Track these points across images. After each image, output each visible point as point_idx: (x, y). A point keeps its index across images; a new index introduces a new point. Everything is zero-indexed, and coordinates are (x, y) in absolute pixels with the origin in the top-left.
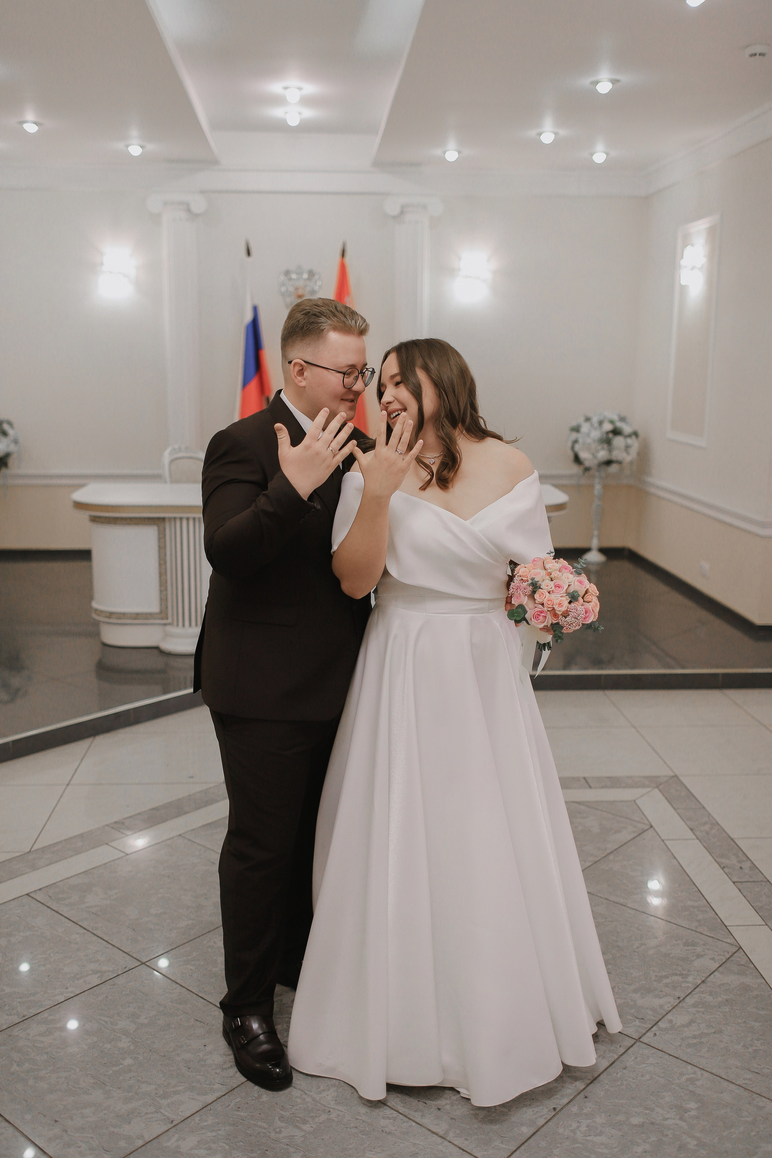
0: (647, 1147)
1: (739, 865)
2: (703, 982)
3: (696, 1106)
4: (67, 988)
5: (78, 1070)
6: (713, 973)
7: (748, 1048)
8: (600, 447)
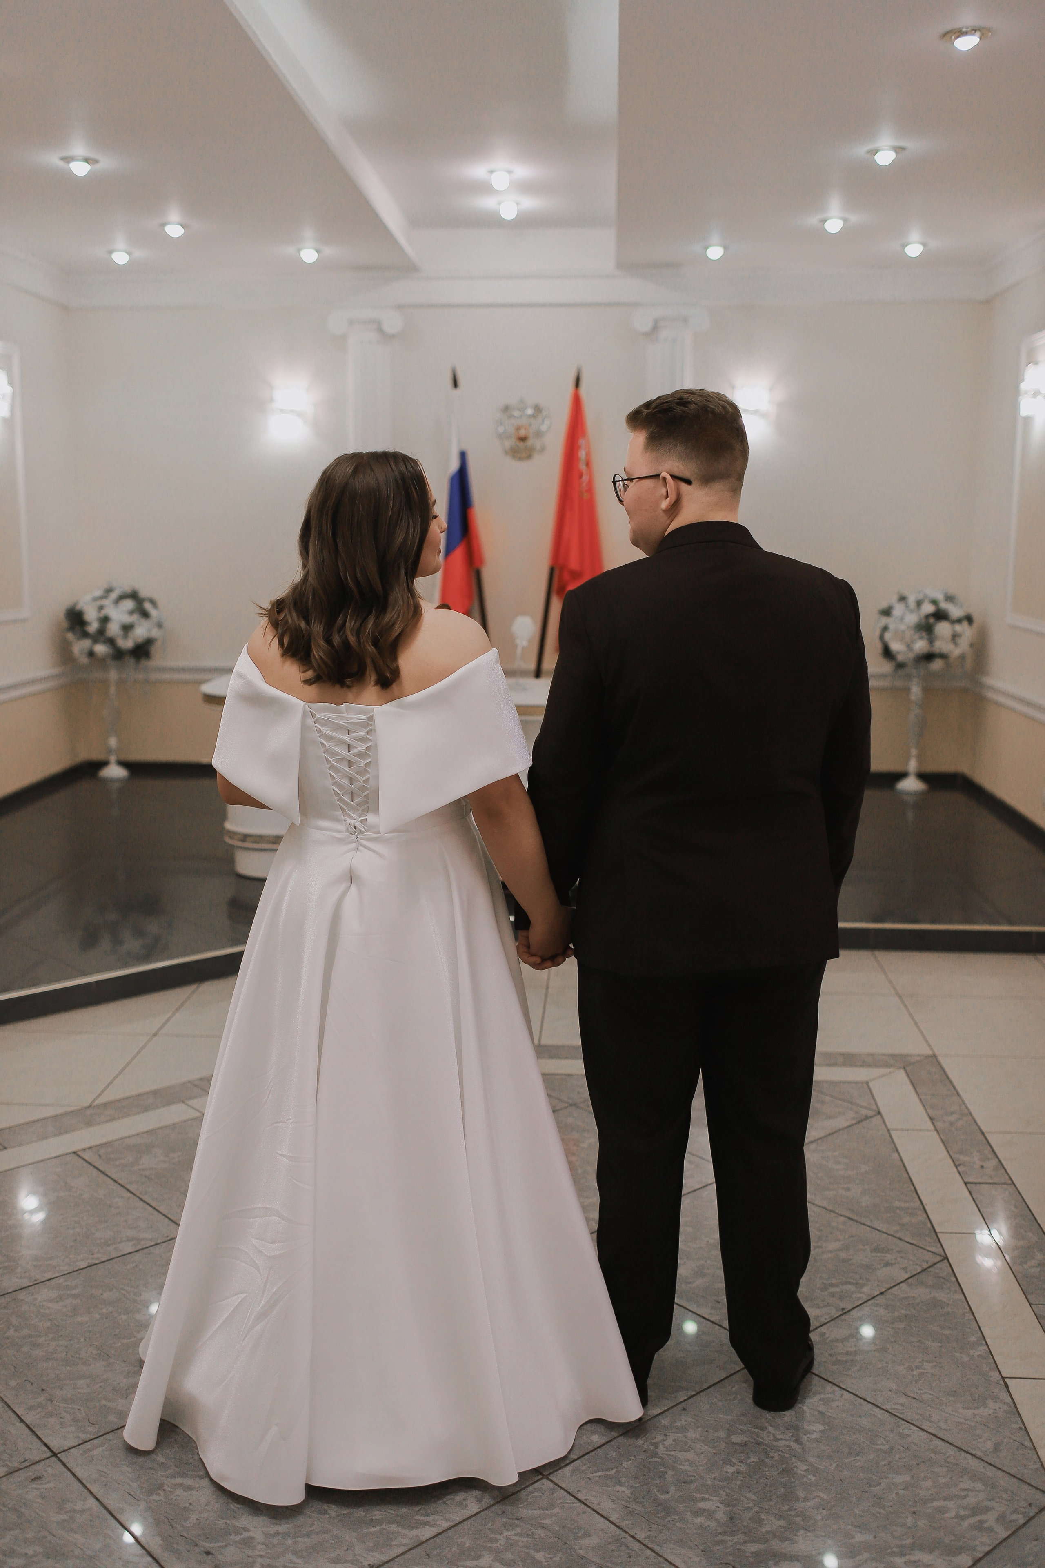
0: (743, 1468)
1: (981, 1163)
2: (882, 1293)
3: (821, 1428)
4: (93, 1254)
5: (82, 1340)
6: (899, 1284)
7: (912, 1370)
8: (916, 636)
